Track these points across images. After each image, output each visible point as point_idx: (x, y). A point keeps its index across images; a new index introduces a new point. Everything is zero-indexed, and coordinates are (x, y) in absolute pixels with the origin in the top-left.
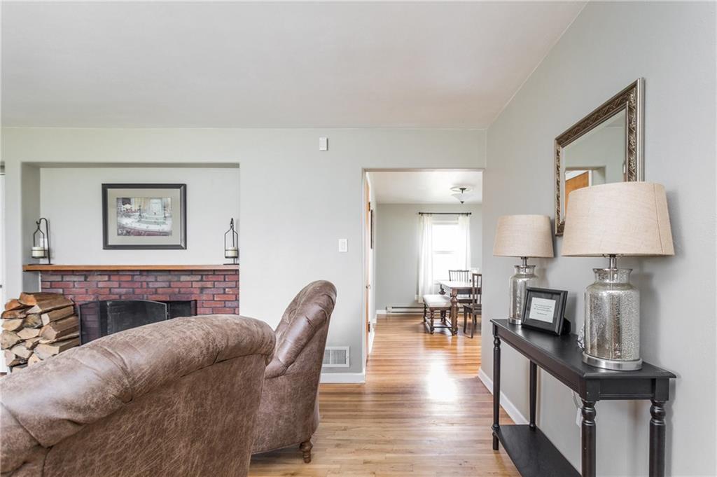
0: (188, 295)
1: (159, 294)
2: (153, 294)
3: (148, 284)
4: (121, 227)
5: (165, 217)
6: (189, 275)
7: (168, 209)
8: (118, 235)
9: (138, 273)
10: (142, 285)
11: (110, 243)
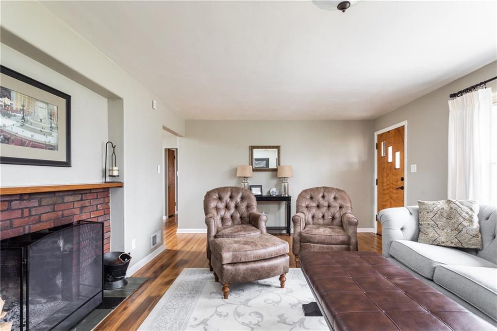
0: (71, 217)
1: (43, 222)
2: (36, 223)
3: (30, 211)
5: (51, 127)
6: (71, 195)
7: (55, 118)
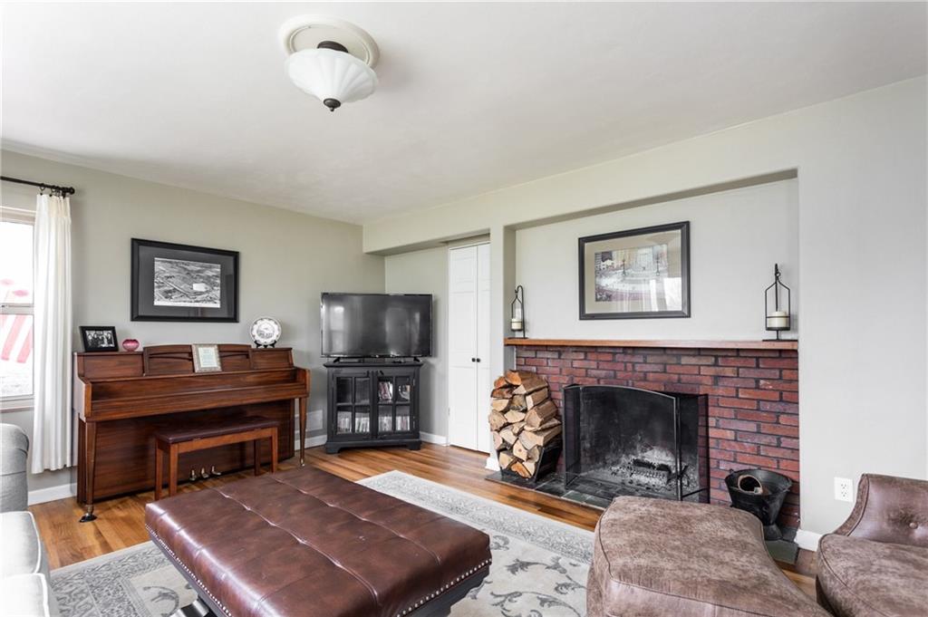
0: (694, 386)
1: (648, 381)
2: (641, 380)
3: (633, 366)
4: (599, 290)
5: (658, 272)
6: (694, 356)
7: (664, 261)
8: (597, 300)
9: (621, 351)
10: (626, 366)
11: (588, 311)
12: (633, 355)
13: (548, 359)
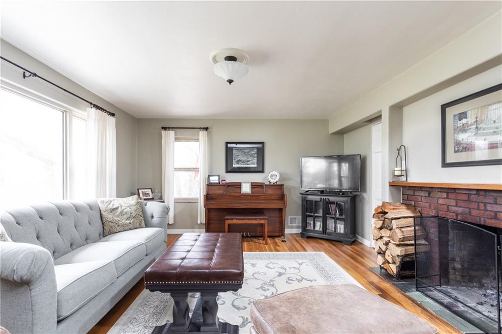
1: (499, 220)
2: (492, 218)
4: (458, 144)
8: (455, 152)
9: (475, 193)
10: (478, 206)
11: (448, 161)
12: (485, 196)
13: (422, 196)
